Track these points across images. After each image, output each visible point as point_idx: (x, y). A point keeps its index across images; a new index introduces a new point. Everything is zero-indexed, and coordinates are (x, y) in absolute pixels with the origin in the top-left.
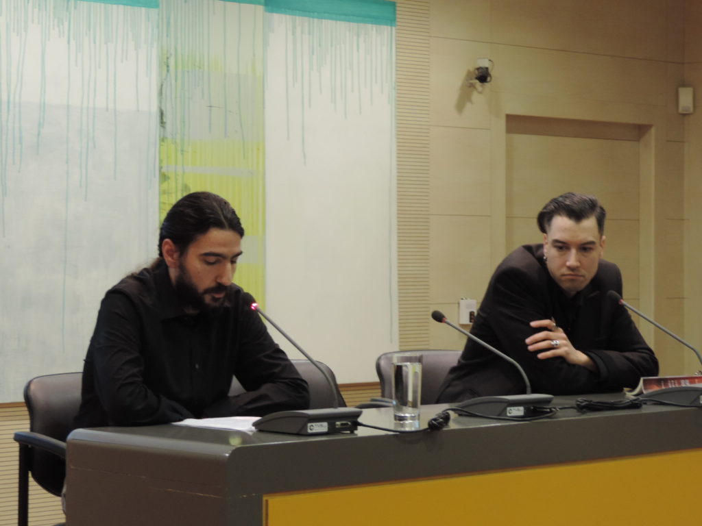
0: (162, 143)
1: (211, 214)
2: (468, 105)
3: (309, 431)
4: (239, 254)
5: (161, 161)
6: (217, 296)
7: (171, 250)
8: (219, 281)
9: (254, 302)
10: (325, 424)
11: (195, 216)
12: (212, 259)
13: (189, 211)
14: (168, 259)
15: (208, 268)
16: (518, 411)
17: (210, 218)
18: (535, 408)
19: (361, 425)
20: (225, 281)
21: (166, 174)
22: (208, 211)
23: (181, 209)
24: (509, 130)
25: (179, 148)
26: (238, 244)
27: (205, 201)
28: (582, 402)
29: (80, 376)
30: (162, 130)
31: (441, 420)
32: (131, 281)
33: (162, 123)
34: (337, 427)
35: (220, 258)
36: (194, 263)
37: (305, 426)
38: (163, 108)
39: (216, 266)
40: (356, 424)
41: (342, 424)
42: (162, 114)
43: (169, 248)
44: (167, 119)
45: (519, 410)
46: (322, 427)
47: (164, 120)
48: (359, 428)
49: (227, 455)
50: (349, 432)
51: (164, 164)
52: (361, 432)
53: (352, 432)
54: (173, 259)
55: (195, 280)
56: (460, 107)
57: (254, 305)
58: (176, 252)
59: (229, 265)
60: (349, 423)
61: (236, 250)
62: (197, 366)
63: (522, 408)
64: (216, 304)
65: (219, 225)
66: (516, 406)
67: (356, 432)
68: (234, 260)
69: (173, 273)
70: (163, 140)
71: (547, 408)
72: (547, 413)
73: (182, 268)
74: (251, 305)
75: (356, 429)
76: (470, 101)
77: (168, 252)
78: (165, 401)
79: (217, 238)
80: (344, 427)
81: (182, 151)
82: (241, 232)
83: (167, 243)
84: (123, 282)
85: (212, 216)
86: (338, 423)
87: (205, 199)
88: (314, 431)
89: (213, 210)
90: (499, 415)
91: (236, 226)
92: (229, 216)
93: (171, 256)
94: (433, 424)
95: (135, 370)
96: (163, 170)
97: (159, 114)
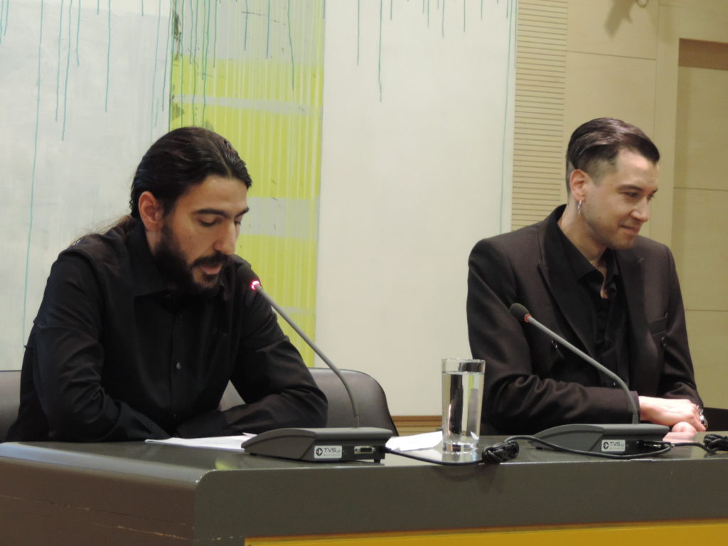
0: (175, 62)
1: (207, 156)
2: (624, 24)
3: (316, 457)
4: (245, 211)
5: (172, 88)
6: (209, 272)
7: (152, 207)
8: (218, 248)
9: (257, 279)
10: (339, 448)
11: (187, 160)
12: (210, 218)
13: (177, 153)
14: (147, 220)
15: (205, 230)
16: (618, 446)
17: (206, 162)
18: (642, 443)
19: (389, 451)
20: (225, 248)
21: (180, 106)
22: (203, 152)
23: (167, 150)
24: (683, 62)
25: (200, 70)
26: (244, 197)
27: (197, 139)
28: (713, 439)
29: (19, 376)
30: (176, 44)
31: (502, 450)
32: (95, 242)
33: (177, 33)
34: (355, 453)
35: (220, 216)
36: (184, 222)
37: (310, 449)
38: (179, 13)
39: (215, 228)
40: (383, 451)
41: (362, 450)
42: (176, 20)
43: (150, 204)
44: (185, 28)
45: (618, 444)
46: (335, 452)
47: (180, 30)
48: (387, 455)
49: (197, 481)
50: (373, 461)
51: (177, 93)
52: (389, 461)
53: (377, 461)
54: (154, 219)
55: (184, 247)
56: (612, 25)
57: (255, 283)
58: (158, 209)
59: (232, 226)
60: (373, 448)
61: (241, 206)
62: (178, 366)
63: (623, 442)
64: (210, 285)
65: (220, 171)
66: (614, 439)
67: (382, 461)
68: (237, 220)
69: (153, 238)
70: (176, 57)
71: (657, 444)
72: (657, 449)
73: (166, 231)
74: (251, 284)
75: (383, 458)
76: (628, 18)
77: (146, 209)
78: (128, 412)
79: (216, 188)
80: (365, 454)
81: (204, 74)
82: (247, 182)
83: (145, 196)
84: (84, 240)
85: (209, 159)
86: (358, 448)
87: (197, 136)
88: (322, 457)
89: (210, 151)
90: (590, 450)
91: (240, 174)
92: (233, 160)
93: (153, 215)
94: (489, 455)
95: (90, 365)
96: (176, 100)
97: (172, 20)
